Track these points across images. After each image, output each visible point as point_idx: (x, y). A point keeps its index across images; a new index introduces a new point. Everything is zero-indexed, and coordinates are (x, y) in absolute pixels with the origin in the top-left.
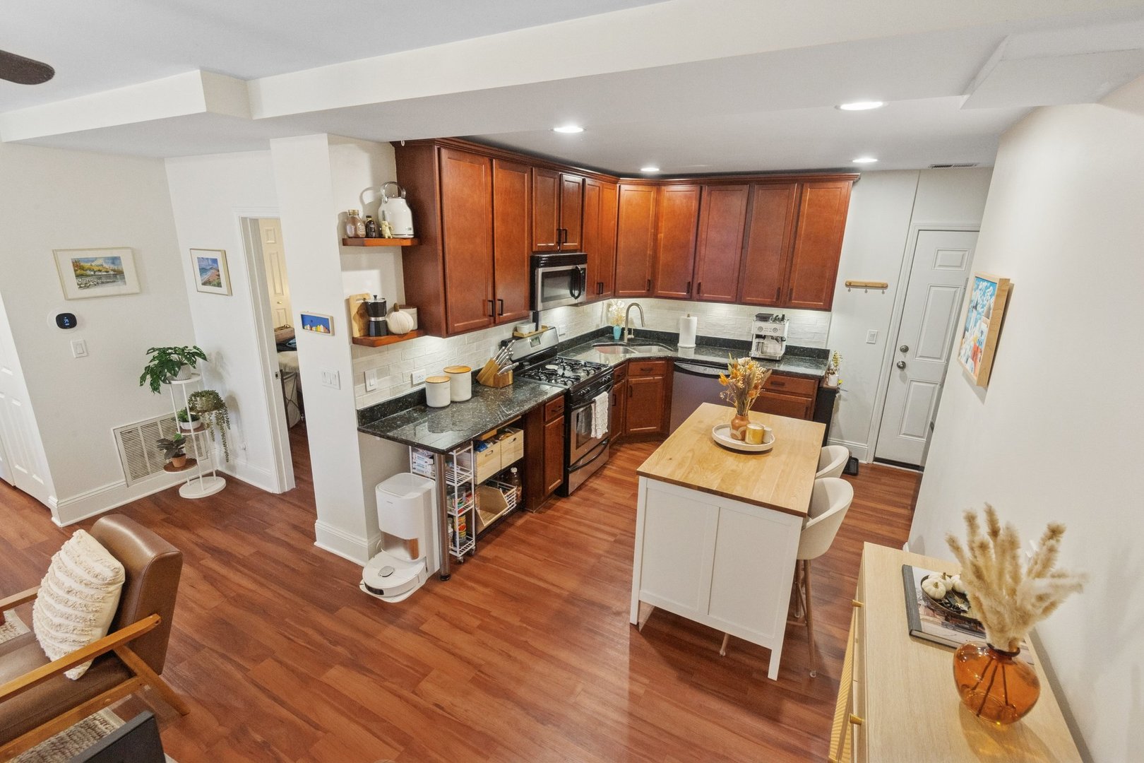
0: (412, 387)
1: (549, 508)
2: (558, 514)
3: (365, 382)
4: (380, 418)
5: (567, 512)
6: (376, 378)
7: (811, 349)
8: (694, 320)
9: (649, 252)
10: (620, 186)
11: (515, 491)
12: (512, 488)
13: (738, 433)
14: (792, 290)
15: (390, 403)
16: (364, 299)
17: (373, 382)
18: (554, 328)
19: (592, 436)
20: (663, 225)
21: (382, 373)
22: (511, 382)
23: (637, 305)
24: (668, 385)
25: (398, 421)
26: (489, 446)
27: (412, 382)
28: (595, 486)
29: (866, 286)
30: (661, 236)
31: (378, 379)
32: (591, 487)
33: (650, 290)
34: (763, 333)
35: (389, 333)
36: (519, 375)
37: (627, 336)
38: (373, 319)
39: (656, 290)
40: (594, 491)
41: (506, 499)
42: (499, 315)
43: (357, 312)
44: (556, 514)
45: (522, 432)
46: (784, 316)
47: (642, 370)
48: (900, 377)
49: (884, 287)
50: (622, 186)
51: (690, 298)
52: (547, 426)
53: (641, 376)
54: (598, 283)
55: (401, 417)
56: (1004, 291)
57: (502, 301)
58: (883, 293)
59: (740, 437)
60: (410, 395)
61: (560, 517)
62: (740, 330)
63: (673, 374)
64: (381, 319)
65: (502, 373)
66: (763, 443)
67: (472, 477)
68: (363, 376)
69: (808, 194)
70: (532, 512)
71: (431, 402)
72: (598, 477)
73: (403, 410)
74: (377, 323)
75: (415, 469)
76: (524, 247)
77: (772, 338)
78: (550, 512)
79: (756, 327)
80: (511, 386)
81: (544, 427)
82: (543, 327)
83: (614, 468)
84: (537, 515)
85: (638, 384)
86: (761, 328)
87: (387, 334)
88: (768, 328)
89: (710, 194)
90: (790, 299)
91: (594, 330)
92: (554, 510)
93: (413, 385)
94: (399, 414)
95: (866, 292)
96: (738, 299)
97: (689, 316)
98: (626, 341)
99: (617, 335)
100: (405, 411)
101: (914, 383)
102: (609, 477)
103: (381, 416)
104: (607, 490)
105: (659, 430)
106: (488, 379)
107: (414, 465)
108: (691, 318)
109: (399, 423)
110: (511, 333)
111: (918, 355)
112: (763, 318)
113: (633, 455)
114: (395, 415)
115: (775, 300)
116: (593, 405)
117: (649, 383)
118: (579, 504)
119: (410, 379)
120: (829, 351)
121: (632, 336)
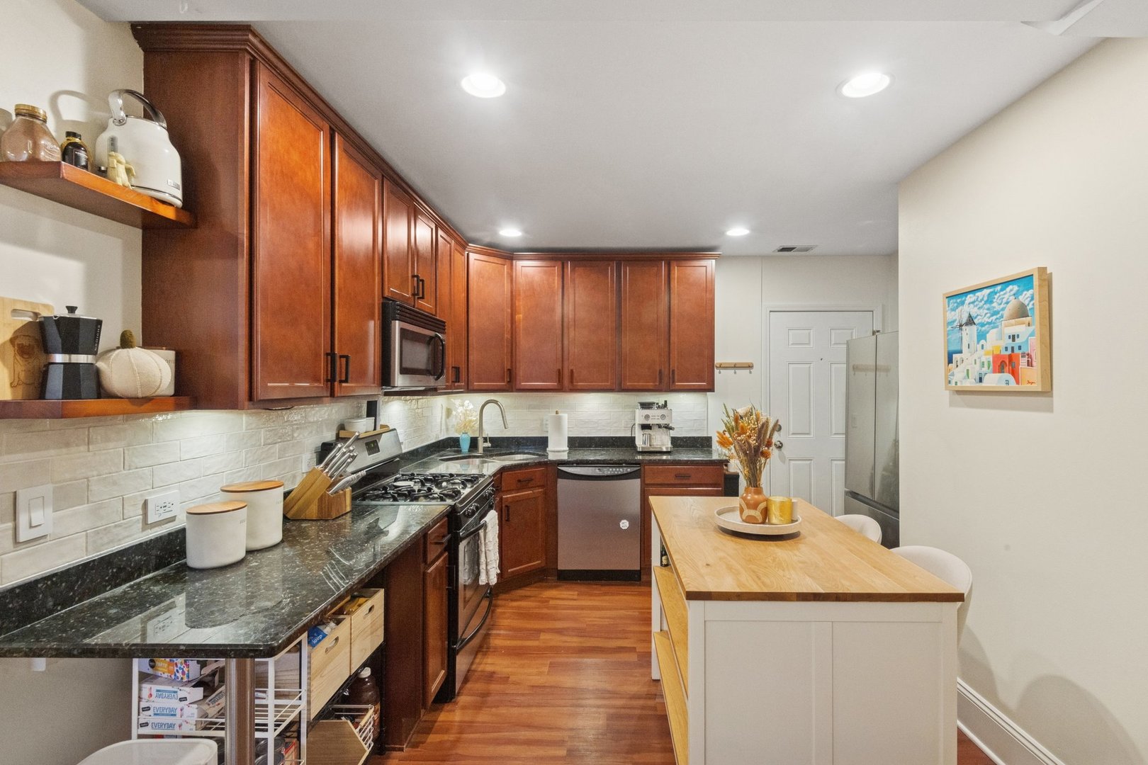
0: (143, 529)
1: (428, 730)
2: (451, 737)
3: (15, 519)
4: (51, 612)
5: (465, 727)
6: (49, 510)
7: (694, 437)
8: (565, 416)
9: (507, 336)
10: (468, 254)
11: (370, 716)
12: (367, 710)
13: (757, 514)
14: (673, 371)
15: (86, 567)
16: (36, 314)
17: (38, 518)
18: (395, 429)
19: (480, 583)
20: (520, 304)
21: (63, 498)
22: (348, 509)
23: (496, 402)
24: (550, 499)
25: (110, 607)
26: (327, 630)
27: (145, 515)
28: (489, 668)
29: (735, 367)
30: (519, 317)
31: (55, 511)
32: (482, 671)
33: (509, 381)
34: (650, 422)
35: (101, 391)
36: (364, 497)
37: (482, 445)
38: (59, 358)
39: (518, 382)
40: (490, 677)
41: (358, 736)
42: (341, 382)
43: (12, 341)
44: (446, 737)
45: (381, 593)
46: (666, 402)
47: (519, 481)
48: (779, 457)
49: (750, 367)
50: (471, 254)
51: (560, 389)
52: (429, 571)
53: (518, 490)
54: (453, 367)
55: (116, 601)
56: (1044, 280)
57: (347, 357)
58: (750, 372)
59: (760, 519)
60: (139, 548)
61: (457, 741)
62: (615, 425)
63: (556, 482)
64: (82, 359)
65: (336, 492)
66: (793, 521)
67: (303, 703)
68: (11, 503)
69: (676, 271)
70: (401, 750)
71: (197, 556)
72: (485, 654)
73: (120, 585)
74: (69, 368)
75: (145, 725)
76: (374, 286)
77: (659, 426)
78: (433, 738)
79: (640, 416)
80: (349, 514)
81: (424, 574)
82: (382, 426)
83: (502, 632)
84: (413, 752)
85: (516, 501)
86: (647, 417)
87: (99, 397)
88: (655, 416)
89: (573, 270)
90: (674, 382)
91: (434, 441)
92: (436, 733)
93: (146, 525)
94: (107, 594)
95: (735, 373)
96: (618, 386)
97: (557, 413)
98: (481, 450)
99: (465, 446)
100: (124, 587)
101: (792, 462)
102: (502, 648)
103: (55, 605)
104: (510, 670)
105: (543, 565)
106: (308, 504)
107: (144, 717)
108: (560, 414)
109: (113, 611)
110: (334, 433)
111: (791, 433)
112: (646, 406)
113: (519, 608)
114: (96, 599)
115: (657, 384)
116: (481, 532)
117: (528, 499)
118: (478, 707)
119: (140, 512)
120: (711, 438)
121: (488, 444)
